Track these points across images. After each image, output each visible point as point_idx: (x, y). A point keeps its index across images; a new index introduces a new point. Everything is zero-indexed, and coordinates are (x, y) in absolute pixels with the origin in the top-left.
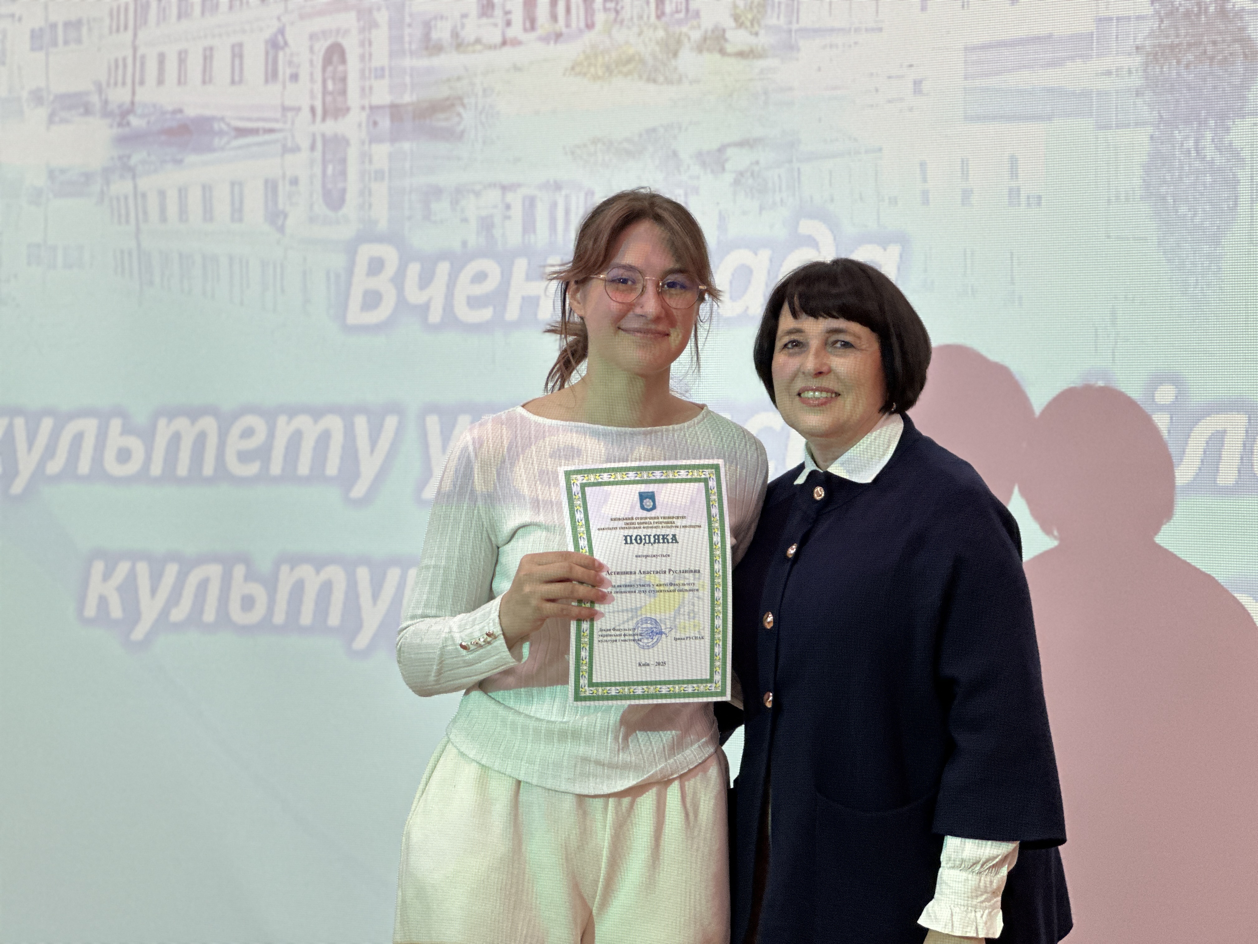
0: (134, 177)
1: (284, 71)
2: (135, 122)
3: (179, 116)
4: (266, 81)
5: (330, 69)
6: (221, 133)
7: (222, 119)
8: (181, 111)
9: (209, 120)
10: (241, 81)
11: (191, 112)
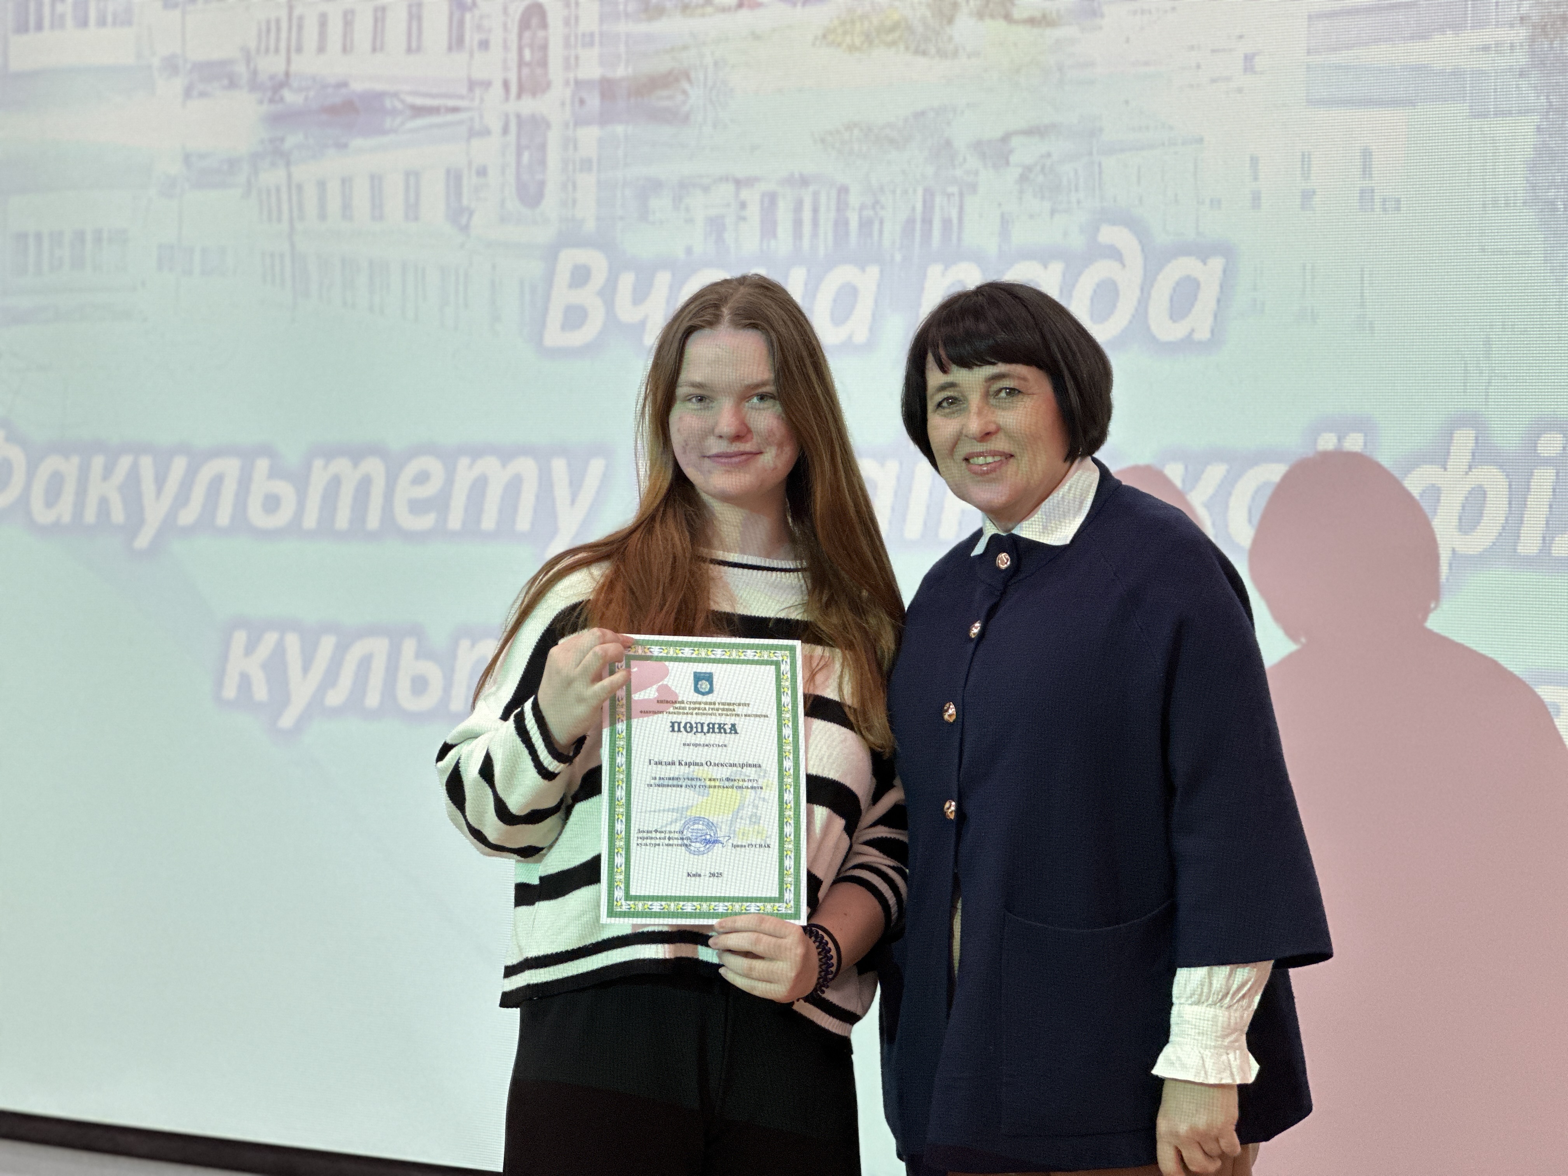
0: (288, 164)
1: (471, 37)
2: (290, 97)
3: (344, 91)
4: (450, 49)
5: (527, 34)
6: (394, 112)
7: (395, 95)
8: (345, 84)
9: (380, 96)
10: (419, 49)
11: (357, 86)
